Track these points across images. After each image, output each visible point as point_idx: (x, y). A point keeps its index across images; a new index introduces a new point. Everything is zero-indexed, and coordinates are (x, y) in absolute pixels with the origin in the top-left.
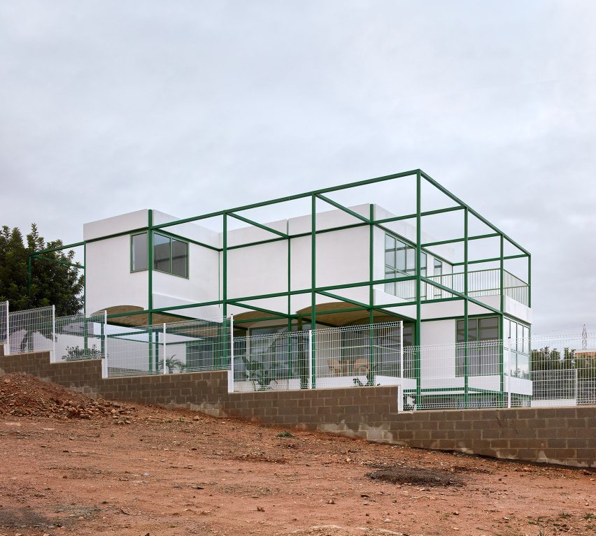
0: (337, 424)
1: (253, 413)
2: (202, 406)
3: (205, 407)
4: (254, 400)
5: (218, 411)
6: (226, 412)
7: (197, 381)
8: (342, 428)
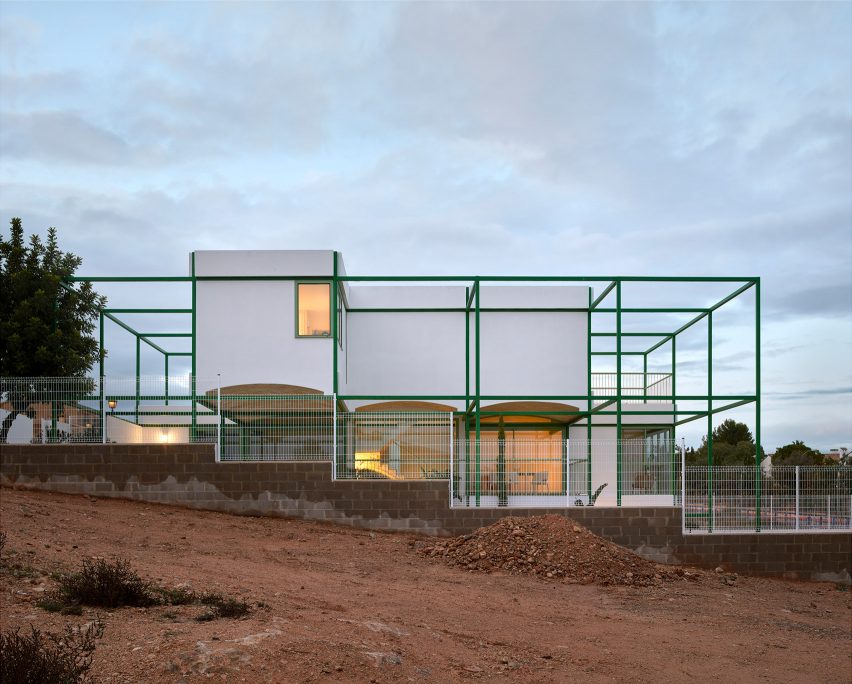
0: (837, 573)
1: (721, 559)
2: (640, 550)
3: (644, 551)
4: (722, 544)
5: (666, 556)
6: (679, 558)
7: (631, 518)
8: (843, 577)
